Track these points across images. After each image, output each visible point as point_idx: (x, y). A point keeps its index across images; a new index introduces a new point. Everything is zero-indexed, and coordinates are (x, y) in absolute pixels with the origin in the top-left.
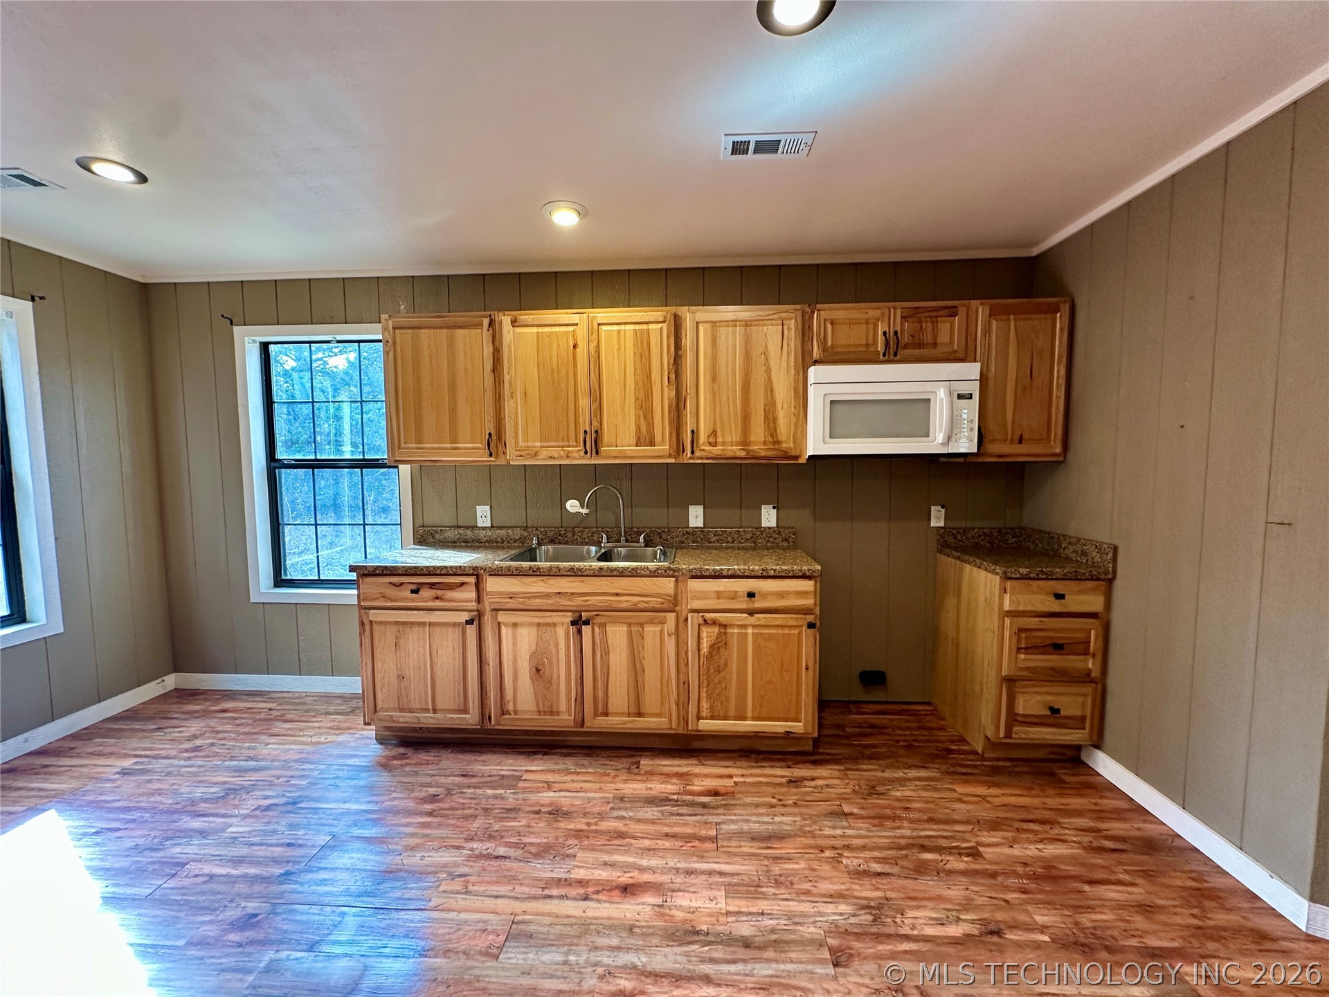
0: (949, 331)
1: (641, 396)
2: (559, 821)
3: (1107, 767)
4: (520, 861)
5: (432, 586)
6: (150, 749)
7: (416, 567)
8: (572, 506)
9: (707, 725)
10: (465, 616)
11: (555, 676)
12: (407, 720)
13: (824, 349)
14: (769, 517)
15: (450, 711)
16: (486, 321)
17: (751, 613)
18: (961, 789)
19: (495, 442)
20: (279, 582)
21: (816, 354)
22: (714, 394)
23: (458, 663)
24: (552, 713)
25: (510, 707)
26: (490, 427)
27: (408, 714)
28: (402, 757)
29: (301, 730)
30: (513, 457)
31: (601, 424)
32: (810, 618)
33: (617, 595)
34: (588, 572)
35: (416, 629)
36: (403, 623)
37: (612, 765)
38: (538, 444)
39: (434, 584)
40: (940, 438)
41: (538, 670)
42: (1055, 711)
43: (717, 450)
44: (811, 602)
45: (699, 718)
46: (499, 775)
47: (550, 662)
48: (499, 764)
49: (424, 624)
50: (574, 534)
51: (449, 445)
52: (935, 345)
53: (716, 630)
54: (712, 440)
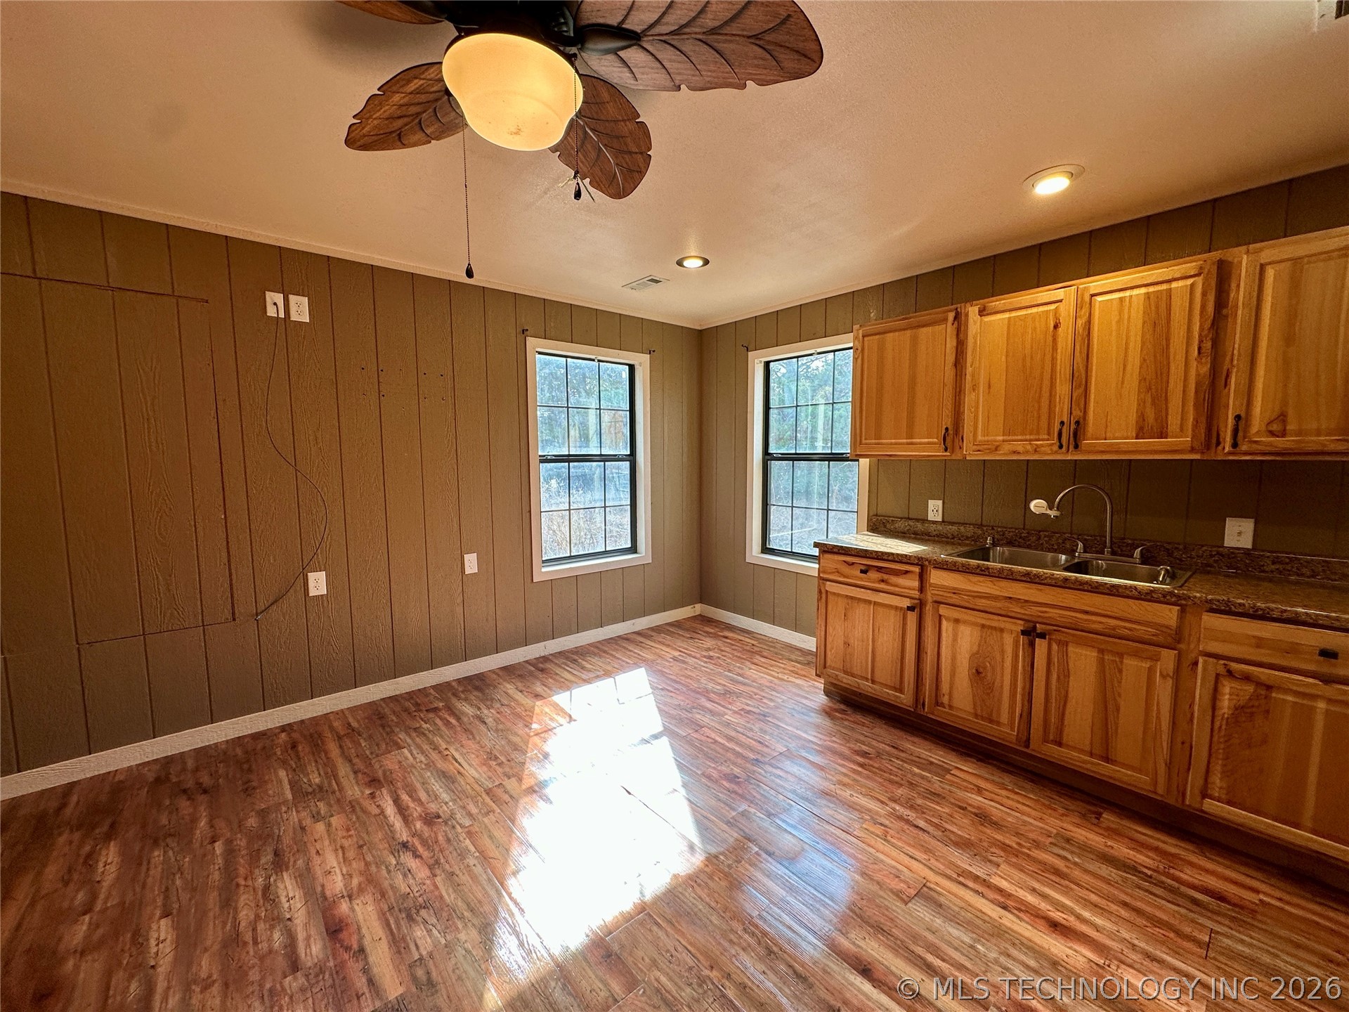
1: (1151, 374)
2: (985, 826)
4: (939, 840)
5: (879, 569)
6: (687, 649)
7: (866, 551)
8: (1037, 506)
9: (1213, 807)
10: (906, 603)
11: (997, 684)
12: (850, 682)
15: (886, 686)
16: (951, 316)
17: (1327, 680)
19: (952, 435)
20: (766, 550)
23: (897, 644)
24: (991, 721)
25: (945, 700)
26: (948, 422)
27: (850, 678)
28: (842, 712)
29: (772, 666)
30: (969, 452)
31: (1085, 412)
33: (1086, 612)
34: (1049, 581)
35: (862, 605)
36: (852, 598)
37: (1061, 802)
38: (1001, 438)
39: (882, 568)
41: (978, 672)
43: (1281, 443)
45: (1205, 795)
46: (928, 760)
47: (993, 668)
48: (930, 751)
49: (869, 602)
50: (1039, 538)
51: (905, 441)
53: (1249, 688)
54: (1275, 427)
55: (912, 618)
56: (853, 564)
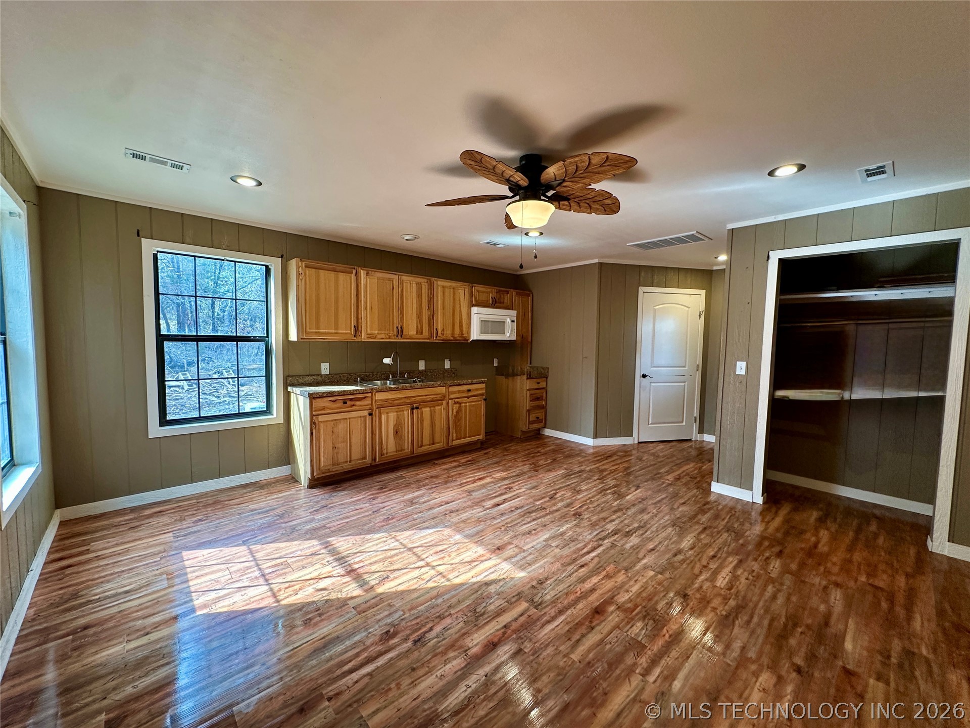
0: (507, 299)
1: (418, 313)
3: (548, 432)
8: (387, 361)
9: (456, 442)
10: (366, 413)
11: (403, 434)
12: (337, 469)
13: (476, 301)
14: (447, 364)
15: (358, 460)
16: (354, 271)
17: (468, 397)
18: (524, 444)
19: (357, 329)
20: (164, 421)
21: (474, 302)
22: (443, 314)
23: (362, 435)
24: (401, 450)
25: (385, 451)
26: (354, 323)
27: (337, 466)
30: (364, 337)
31: (403, 323)
32: (484, 397)
33: (426, 395)
35: (342, 422)
36: (336, 420)
38: (377, 332)
39: (352, 399)
40: (508, 335)
41: (397, 432)
42: (538, 418)
43: (444, 337)
44: (484, 391)
45: (453, 440)
47: (402, 428)
49: (346, 419)
50: (373, 375)
52: (503, 303)
53: (458, 405)
54: (443, 332)
55: (368, 419)
56: (336, 400)
